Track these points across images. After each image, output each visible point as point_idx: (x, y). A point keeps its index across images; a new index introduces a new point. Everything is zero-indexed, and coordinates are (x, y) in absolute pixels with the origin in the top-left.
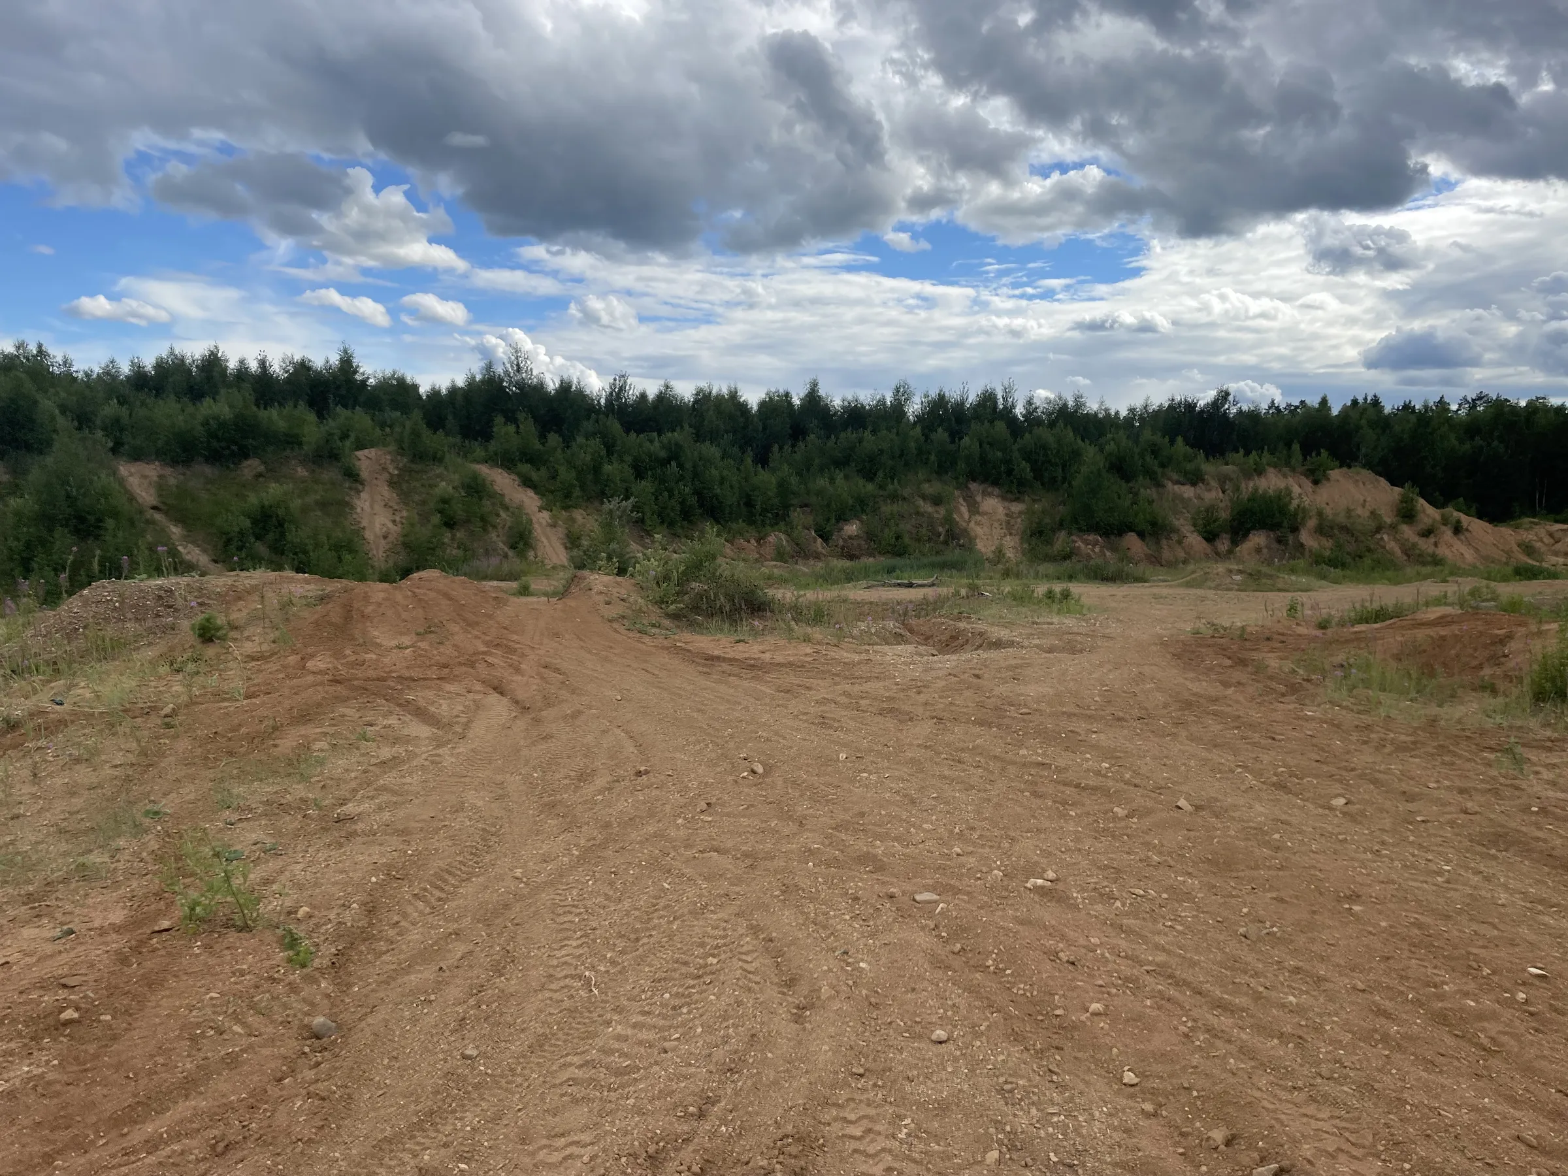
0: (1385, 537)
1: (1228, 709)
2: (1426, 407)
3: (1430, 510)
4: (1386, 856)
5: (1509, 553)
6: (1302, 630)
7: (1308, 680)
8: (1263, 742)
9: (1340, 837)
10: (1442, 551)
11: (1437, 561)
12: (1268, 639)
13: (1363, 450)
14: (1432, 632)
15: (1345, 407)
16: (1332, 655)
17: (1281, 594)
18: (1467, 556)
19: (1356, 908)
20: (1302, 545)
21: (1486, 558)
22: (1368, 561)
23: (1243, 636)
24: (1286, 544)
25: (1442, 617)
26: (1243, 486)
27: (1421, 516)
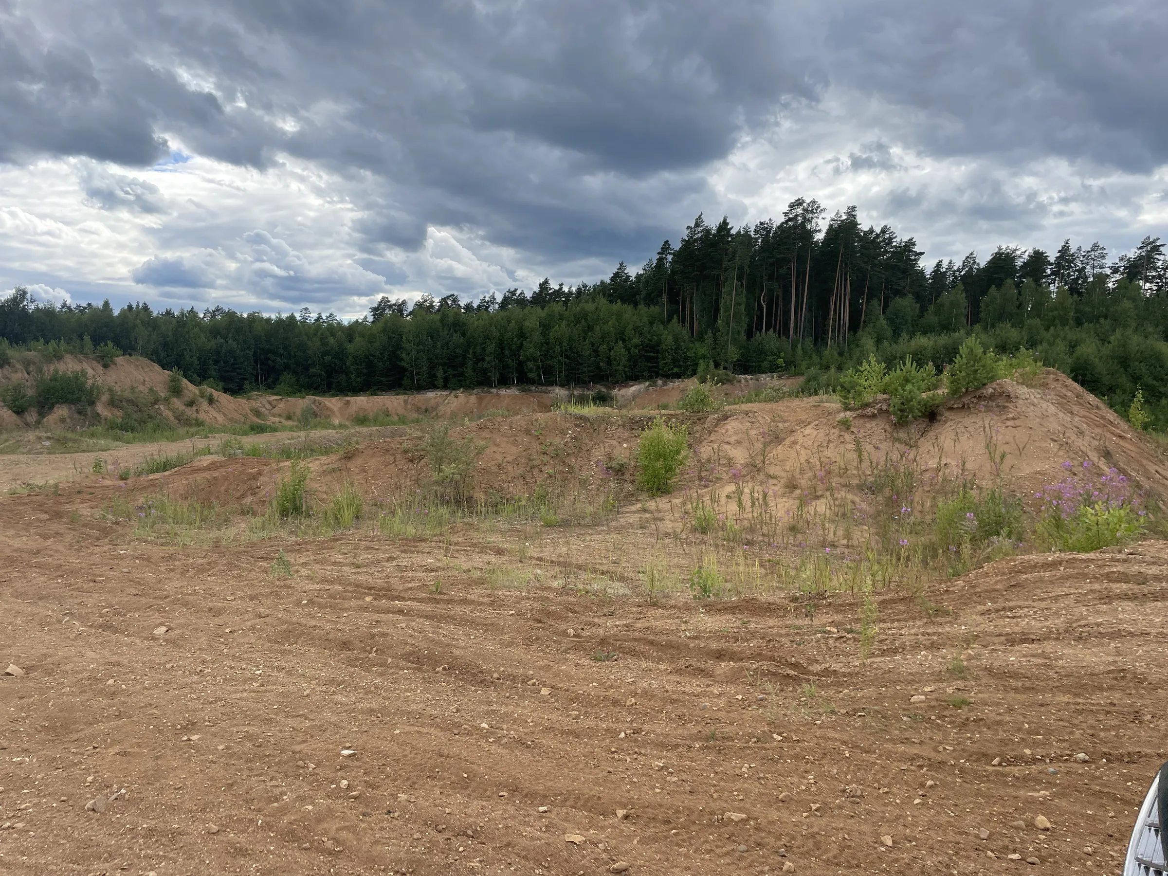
0: (162, 407)
1: (50, 560)
2: (182, 314)
3: (191, 387)
4: (209, 674)
5: (245, 416)
6: (107, 482)
7: (117, 523)
8: (85, 586)
9: (168, 666)
10: (202, 416)
11: (199, 424)
12: (79, 492)
13: (140, 343)
14: (207, 475)
15: (123, 311)
16: (134, 501)
17: (85, 454)
18: (218, 418)
19: (195, 737)
20: (98, 415)
21: (231, 420)
22: (150, 425)
23: (56, 492)
24: (86, 415)
25: (212, 464)
26: (45, 368)
27: (186, 391)
